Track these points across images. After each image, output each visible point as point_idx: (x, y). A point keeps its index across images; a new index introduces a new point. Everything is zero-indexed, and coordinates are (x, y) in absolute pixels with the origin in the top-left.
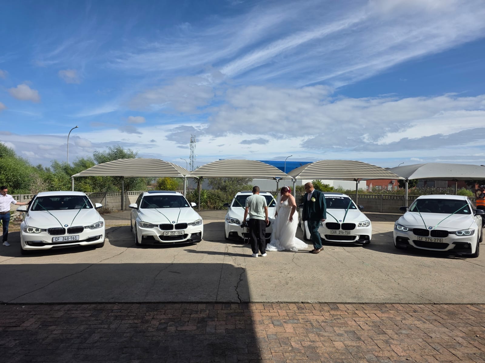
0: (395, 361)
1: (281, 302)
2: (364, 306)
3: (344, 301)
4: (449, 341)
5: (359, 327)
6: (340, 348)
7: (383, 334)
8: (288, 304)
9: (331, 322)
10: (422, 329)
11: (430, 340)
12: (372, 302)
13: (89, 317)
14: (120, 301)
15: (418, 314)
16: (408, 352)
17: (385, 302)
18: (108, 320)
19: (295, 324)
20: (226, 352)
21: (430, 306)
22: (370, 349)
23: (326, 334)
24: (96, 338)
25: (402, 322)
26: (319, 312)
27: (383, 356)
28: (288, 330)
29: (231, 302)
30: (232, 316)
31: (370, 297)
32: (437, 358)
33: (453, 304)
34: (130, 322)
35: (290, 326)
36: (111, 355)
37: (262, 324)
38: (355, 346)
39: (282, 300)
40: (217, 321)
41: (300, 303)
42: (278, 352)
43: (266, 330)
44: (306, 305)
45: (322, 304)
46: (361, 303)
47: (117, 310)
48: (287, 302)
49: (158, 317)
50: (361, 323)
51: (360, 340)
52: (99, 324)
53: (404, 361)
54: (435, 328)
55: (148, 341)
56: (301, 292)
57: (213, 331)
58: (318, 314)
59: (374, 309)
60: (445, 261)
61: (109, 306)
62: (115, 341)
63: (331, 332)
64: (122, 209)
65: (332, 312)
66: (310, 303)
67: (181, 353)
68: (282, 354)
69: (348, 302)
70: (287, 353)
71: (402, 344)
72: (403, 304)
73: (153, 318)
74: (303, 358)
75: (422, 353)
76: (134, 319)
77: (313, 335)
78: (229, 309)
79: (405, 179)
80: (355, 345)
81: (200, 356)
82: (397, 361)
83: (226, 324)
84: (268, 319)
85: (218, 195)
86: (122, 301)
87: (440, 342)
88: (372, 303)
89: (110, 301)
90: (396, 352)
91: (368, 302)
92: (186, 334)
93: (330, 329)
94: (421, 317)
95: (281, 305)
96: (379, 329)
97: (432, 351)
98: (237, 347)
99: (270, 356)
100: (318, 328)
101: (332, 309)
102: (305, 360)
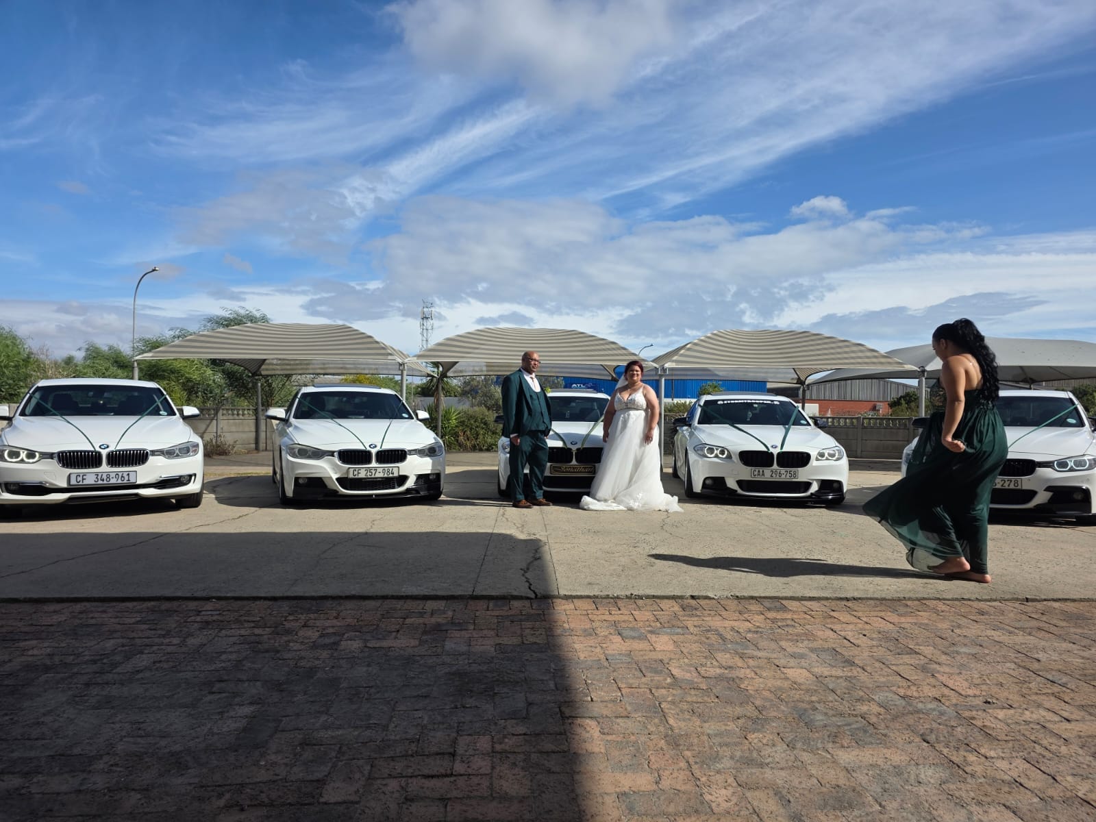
0: (956, 705)
1: (639, 596)
2: (849, 604)
3: (799, 594)
4: (1087, 666)
5: (845, 641)
6: (803, 680)
7: (911, 654)
8: (658, 601)
9: (770, 632)
10: (1010, 645)
11: (1036, 666)
12: (869, 596)
13: (133, 624)
14: (223, 595)
15: (992, 617)
16: (984, 687)
17: (902, 596)
18: (184, 629)
19: (677, 636)
20: (496, 689)
21: (1017, 605)
22: (883, 683)
23: (760, 654)
24: (144, 663)
25: (955, 631)
26: (737, 614)
27: (922, 695)
28: (659, 647)
29: (512, 596)
30: (513, 622)
31: (862, 587)
32: (1066, 700)
33: (1074, 600)
34: (243, 632)
35: (664, 638)
36: (176, 696)
37: (591, 635)
38: (842, 677)
39: (641, 593)
40: (474, 629)
41: (687, 599)
42: (636, 688)
43: (602, 647)
44: (702, 602)
45: (742, 601)
46: (841, 599)
47: (211, 611)
48: (654, 597)
49: (318, 623)
50: (850, 633)
51: (852, 666)
52: (159, 637)
53: (978, 705)
54: (1043, 643)
55: (286, 669)
56: (688, 578)
57: (464, 648)
58: (735, 618)
59: (877, 609)
60: (1029, 531)
61: (192, 605)
62: (194, 668)
63: (774, 650)
64: (257, 449)
65: (771, 615)
66: (713, 598)
67: (373, 690)
68: (648, 692)
69: (808, 595)
70: (662, 688)
71: (964, 672)
72: (949, 600)
73: (305, 626)
74: (706, 698)
75: (1023, 690)
76: (253, 627)
77: (728, 656)
78: (505, 608)
79: (919, 370)
80: (841, 674)
81: (426, 697)
82: (961, 706)
83: (497, 635)
84: (608, 627)
85: (482, 419)
86: (228, 595)
87: (1065, 669)
88: (871, 599)
89: (196, 595)
90: (954, 688)
91: (859, 596)
92: (390, 653)
93: (773, 645)
94: (1000, 622)
95: (640, 602)
96: (897, 644)
97: (1048, 686)
98: (525, 679)
99: (616, 696)
100: (737, 643)
101: (769, 609)
102: (713, 704)
